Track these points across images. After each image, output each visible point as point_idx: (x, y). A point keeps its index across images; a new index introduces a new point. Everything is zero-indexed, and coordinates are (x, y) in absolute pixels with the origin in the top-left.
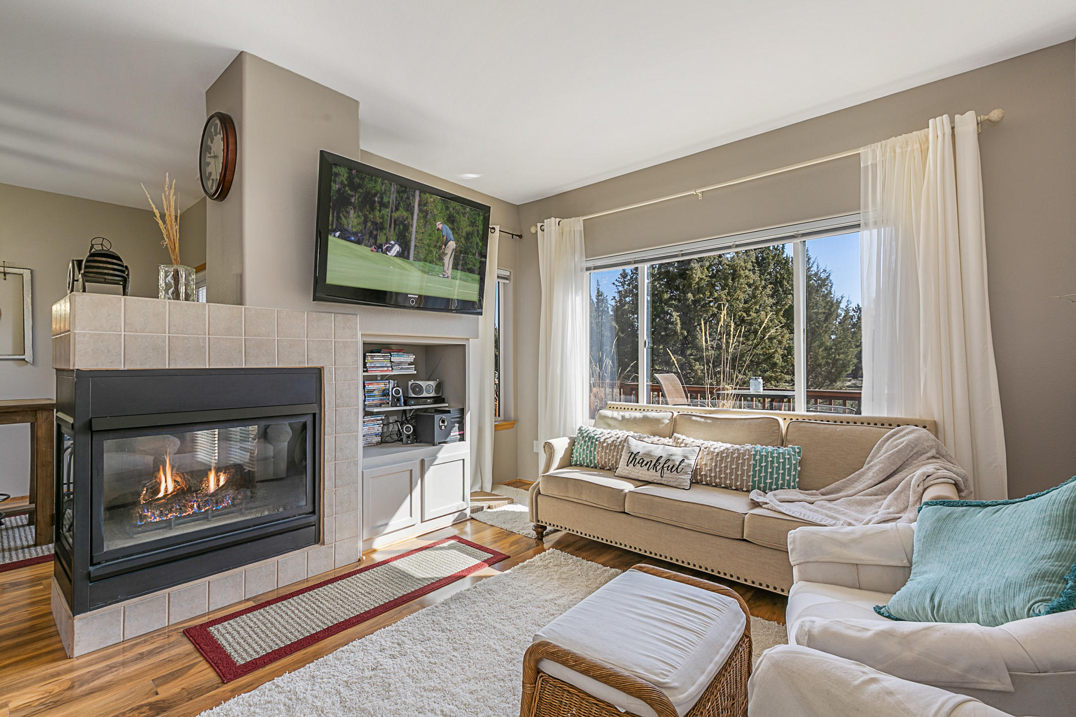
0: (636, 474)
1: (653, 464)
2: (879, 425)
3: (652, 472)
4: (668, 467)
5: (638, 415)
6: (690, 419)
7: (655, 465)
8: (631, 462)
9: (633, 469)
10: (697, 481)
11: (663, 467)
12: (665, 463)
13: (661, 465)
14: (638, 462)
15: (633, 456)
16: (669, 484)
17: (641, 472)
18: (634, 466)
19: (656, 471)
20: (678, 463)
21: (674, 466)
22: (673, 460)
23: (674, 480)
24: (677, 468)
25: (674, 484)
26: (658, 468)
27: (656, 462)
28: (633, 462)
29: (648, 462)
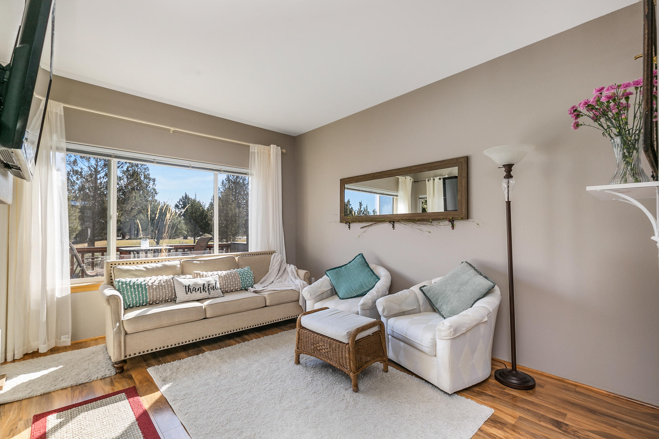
0: (194, 297)
1: (202, 289)
2: (266, 254)
3: (203, 293)
4: (211, 288)
5: (159, 265)
6: (193, 262)
7: (203, 289)
8: (188, 291)
9: (191, 295)
10: (225, 292)
11: (208, 289)
12: (208, 287)
13: (207, 288)
14: (193, 290)
15: (187, 288)
16: (214, 297)
17: (197, 295)
18: (191, 293)
19: (206, 292)
20: (214, 285)
21: (213, 287)
22: (212, 284)
23: (216, 294)
24: (215, 288)
25: (217, 296)
26: (206, 290)
27: (203, 287)
28: (190, 291)
29: (198, 289)
